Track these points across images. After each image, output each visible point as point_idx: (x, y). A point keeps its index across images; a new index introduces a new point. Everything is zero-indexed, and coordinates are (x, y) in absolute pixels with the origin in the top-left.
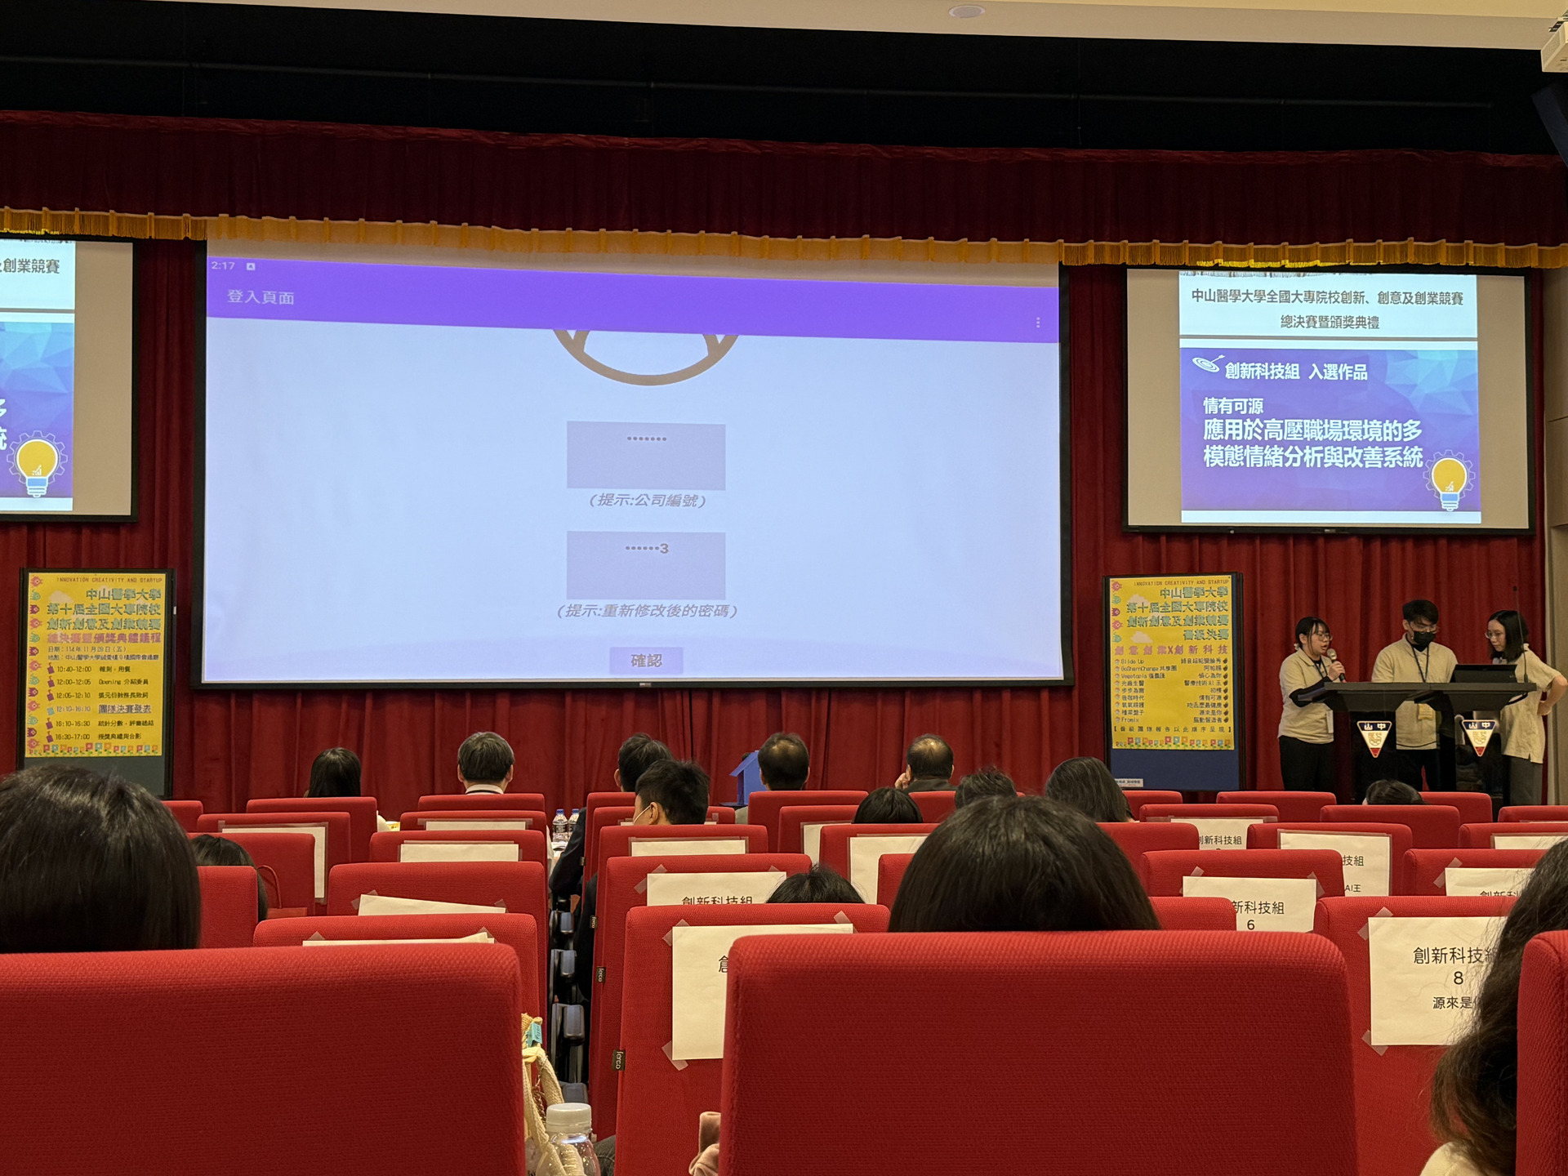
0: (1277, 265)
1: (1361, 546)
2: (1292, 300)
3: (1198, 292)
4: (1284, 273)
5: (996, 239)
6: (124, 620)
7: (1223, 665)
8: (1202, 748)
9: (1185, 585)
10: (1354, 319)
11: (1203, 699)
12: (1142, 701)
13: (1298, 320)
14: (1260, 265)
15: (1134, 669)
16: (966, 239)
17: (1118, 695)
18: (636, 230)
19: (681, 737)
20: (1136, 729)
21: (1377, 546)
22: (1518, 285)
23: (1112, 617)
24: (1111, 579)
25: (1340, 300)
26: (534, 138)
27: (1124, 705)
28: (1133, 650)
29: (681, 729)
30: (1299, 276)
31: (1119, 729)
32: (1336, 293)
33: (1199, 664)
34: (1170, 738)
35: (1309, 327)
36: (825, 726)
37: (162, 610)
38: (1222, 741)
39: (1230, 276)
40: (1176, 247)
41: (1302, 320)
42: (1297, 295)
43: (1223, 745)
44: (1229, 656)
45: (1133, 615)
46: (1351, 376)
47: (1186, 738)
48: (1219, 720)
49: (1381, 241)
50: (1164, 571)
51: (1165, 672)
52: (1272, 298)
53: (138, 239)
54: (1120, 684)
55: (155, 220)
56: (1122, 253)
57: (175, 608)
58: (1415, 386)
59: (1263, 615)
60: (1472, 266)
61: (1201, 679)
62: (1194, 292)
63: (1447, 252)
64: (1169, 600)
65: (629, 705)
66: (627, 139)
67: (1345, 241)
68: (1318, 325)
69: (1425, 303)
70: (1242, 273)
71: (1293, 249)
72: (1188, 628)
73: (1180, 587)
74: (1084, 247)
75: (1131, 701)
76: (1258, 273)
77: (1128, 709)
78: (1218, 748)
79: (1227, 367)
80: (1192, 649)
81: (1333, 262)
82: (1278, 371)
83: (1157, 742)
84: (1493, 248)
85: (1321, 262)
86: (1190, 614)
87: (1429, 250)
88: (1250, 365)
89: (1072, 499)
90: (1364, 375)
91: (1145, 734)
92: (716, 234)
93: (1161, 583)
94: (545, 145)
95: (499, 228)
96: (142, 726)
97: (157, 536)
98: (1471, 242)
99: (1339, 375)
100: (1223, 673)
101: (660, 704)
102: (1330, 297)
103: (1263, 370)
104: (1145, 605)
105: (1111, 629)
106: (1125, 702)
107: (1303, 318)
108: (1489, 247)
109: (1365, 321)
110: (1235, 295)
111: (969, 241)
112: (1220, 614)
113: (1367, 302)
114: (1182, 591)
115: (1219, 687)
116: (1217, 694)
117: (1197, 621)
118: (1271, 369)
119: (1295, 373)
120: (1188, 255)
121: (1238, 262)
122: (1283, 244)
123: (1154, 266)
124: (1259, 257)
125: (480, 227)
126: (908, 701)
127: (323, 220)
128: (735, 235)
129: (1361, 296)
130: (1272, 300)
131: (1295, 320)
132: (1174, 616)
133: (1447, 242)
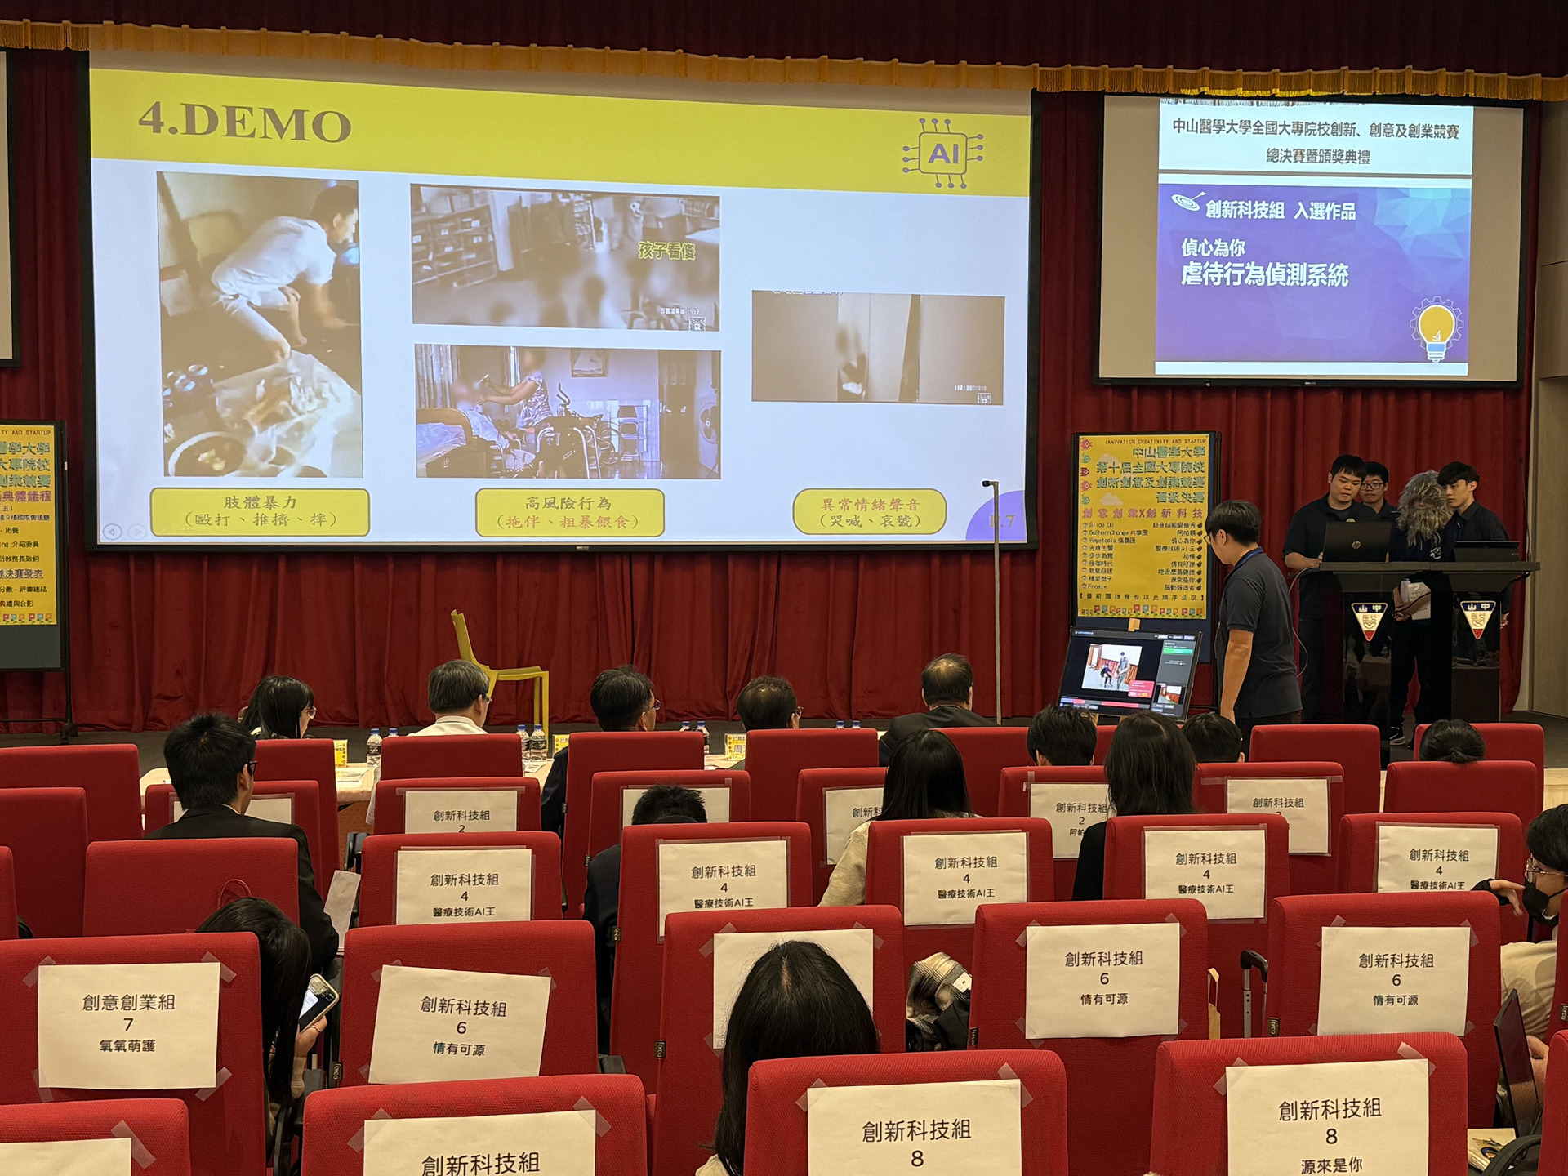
0: (1267, 94)
1: (1341, 397)
2: (1279, 132)
3: (1179, 122)
4: (1272, 102)
5: (964, 62)
6: (9, 476)
7: (1197, 530)
8: (1173, 617)
9: (1159, 445)
10: (1344, 154)
11: (1175, 565)
12: (1111, 567)
13: (1285, 154)
14: (1248, 94)
15: (1103, 533)
16: (934, 62)
17: (1085, 560)
18: (572, 46)
19: (621, 604)
20: (1103, 596)
21: (1357, 400)
22: (1517, 117)
23: (1080, 478)
24: (1081, 437)
25: (1329, 132)
27: (1091, 571)
28: (1103, 513)
29: (620, 596)
30: (1288, 105)
31: (1085, 596)
32: (1326, 124)
33: (1172, 528)
34: (1139, 606)
35: (1296, 161)
36: (774, 593)
37: (52, 466)
38: (1194, 610)
39: (1214, 105)
40: (1160, 73)
41: (1289, 154)
42: (1285, 126)
43: (1195, 615)
45: (1104, 475)
46: (1339, 215)
47: (1156, 606)
48: (1192, 588)
49: (1378, 69)
50: (1135, 430)
51: (1135, 536)
52: (1258, 130)
53: (12, 49)
54: (1088, 549)
55: (32, 26)
56: (1100, 79)
57: (66, 463)
58: (1406, 226)
59: (1236, 473)
60: (1471, 98)
61: (1174, 545)
62: (1175, 122)
63: (1447, 81)
64: (1143, 459)
65: (564, 569)
67: (1339, 68)
68: (1305, 159)
69: (1418, 137)
70: (1228, 102)
71: (1284, 77)
72: (1161, 490)
73: (1154, 446)
74: (1060, 72)
75: (1098, 567)
76: (1244, 102)
77: (1095, 575)
78: (1190, 617)
79: (1208, 205)
80: (1165, 513)
81: (1326, 91)
82: (1262, 210)
83: (1126, 609)
84: (1495, 78)
85: (1313, 90)
86: (1164, 475)
87: (1427, 78)
88: (1232, 203)
89: (1040, 352)
90: (1352, 215)
91: (1113, 601)
92: (660, 52)
93: (1133, 442)
95: (417, 41)
96: (33, 592)
97: (42, 380)
98: (1473, 71)
99: (1326, 215)
100: (1197, 538)
101: (598, 571)
102: (1320, 129)
103: (1246, 209)
104: (1116, 465)
105: (1080, 490)
106: (1092, 567)
107: (1290, 152)
108: (1491, 78)
109: (1355, 156)
110: (1219, 126)
111: (936, 63)
112: (1196, 475)
113: (1359, 135)
114: (1157, 451)
115: (1192, 553)
116: (1190, 560)
117: (1173, 483)
118: (1254, 208)
119: (1280, 212)
120: (1171, 82)
121: (1225, 91)
122: (1273, 71)
123: (1136, 94)
124: (1248, 84)
125: (397, 40)
126: (862, 565)
127: (220, 29)
128: (680, 53)
129: (1352, 128)
130: (1258, 132)
131: (1281, 154)
132: (1147, 476)
133: (1447, 70)
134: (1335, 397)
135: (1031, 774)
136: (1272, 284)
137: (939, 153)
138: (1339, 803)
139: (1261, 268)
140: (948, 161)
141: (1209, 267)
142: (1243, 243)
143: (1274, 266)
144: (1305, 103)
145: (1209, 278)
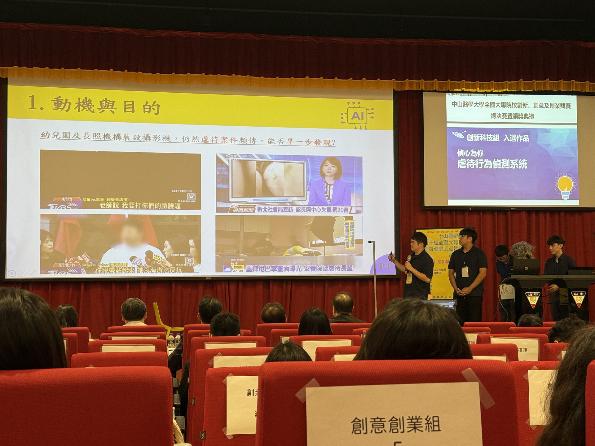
0: (489, 91)
1: (527, 214)
2: (496, 106)
3: (454, 102)
4: (492, 94)
5: (365, 79)
9: (450, 233)
10: (523, 115)
13: (499, 115)
18: (204, 74)
21: (533, 216)
25: (517, 106)
26: (157, 32)
29: (224, 298)
30: (499, 96)
32: (515, 103)
35: (503, 118)
36: (290, 296)
39: (469, 96)
40: (445, 83)
42: (498, 104)
46: (522, 140)
49: (535, 80)
50: (440, 227)
51: (441, 272)
56: (421, 85)
58: (550, 144)
59: (484, 246)
60: (575, 91)
63: (564, 85)
64: (443, 239)
65: (201, 288)
66: (199, 33)
67: (519, 80)
68: (507, 117)
69: (554, 108)
70: (474, 94)
71: (496, 84)
73: (447, 234)
74: (404, 82)
76: (481, 94)
79: (467, 136)
81: (514, 90)
82: (490, 138)
84: (584, 83)
85: (508, 89)
86: (452, 246)
88: (478, 135)
89: (399, 195)
90: (528, 140)
92: (240, 76)
93: (440, 232)
94: (162, 36)
95: (141, 73)
98: (574, 81)
99: (517, 140)
101: (215, 288)
102: (513, 105)
103: (484, 137)
104: (432, 242)
107: (501, 114)
108: (582, 83)
109: (528, 116)
110: (471, 104)
111: (353, 79)
113: (529, 107)
114: (448, 236)
118: (487, 137)
119: (498, 139)
120: (450, 87)
121: (473, 90)
122: (492, 81)
123: (435, 91)
124: (481, 87)
125: (133, 72)
126: (326, 285)
127: (61, 69)
128: (248, 76)
129: (526, 105)
130: (487, 106)
131: (497, 115)
132: (445, 246)
133: (564, 81)
134: (524, 215)
136: (496, 168)
137: (356, 116)
139: (491, 161)
140: (359, 119)
141: (469, 161)
142: (483, 151)
143: (496, 160)
144: (505, 95)
145: (469, 166)
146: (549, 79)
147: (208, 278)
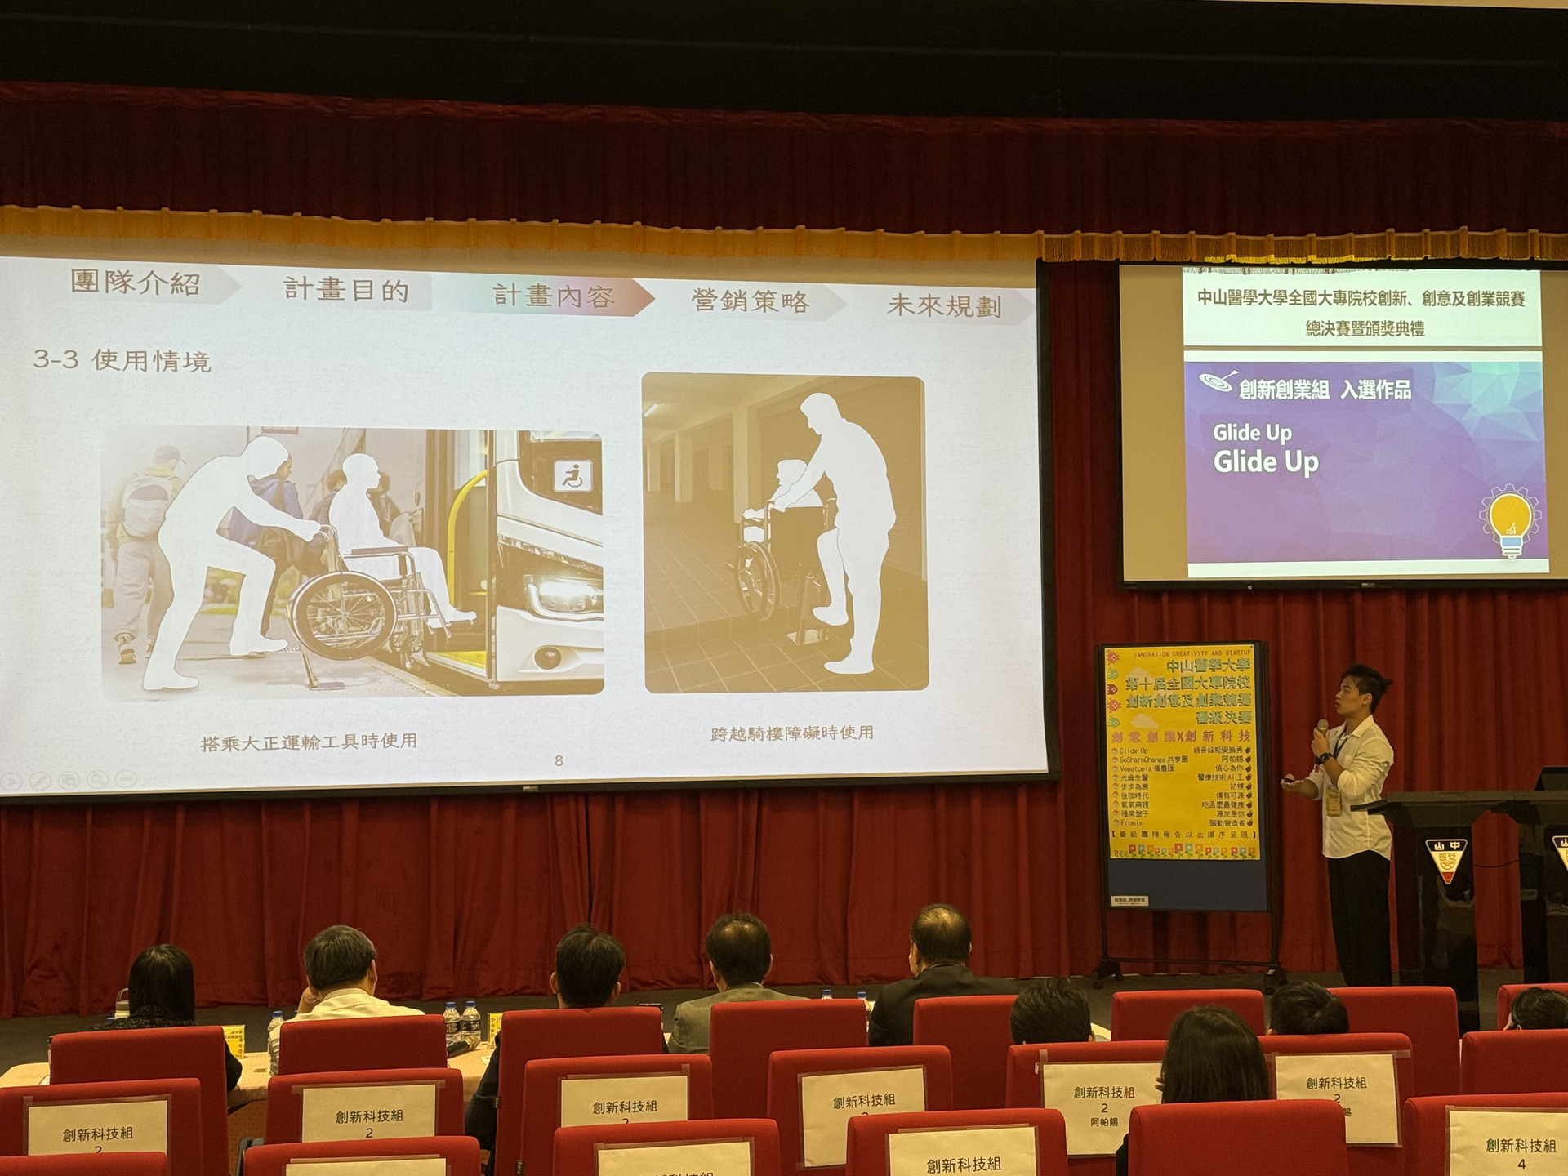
0: (1303, 261)
1: (1404, 600)
2: (1319, 301)
3: (1205, 293)
4: (1310, 269)
5: (958, 232)
7: (1245, 755)
8: (1221, 858)
9: (1197, 657)
10: (1395, 325)
11: (1221, 796)
12: (1145, 800)
13: (1327, 326)
14: (1281, 261)
15: (1135, 761)
17: (1117, 793)
18: (515, 220)
19: (576, 853)
20: (1139, 834)
21: (1424, 604)
23: (1107, 695)
24: (1106, 649)
25: (1377, 301)
26: (384, 105)
27: (1124, 804)
28: (1135, 737)
29: (575, 841)
30: (1328, 273)
31: (1118, 834)
32: (1372, 293)
33: (1215, 753)
34: (1181, 845)
35: (1340, 335)
36: (755, 837)
38: (1245, 849)
39: (1245, 273)
40: (1180, 239)
41: (1331, 327)
42: (1325, 295)
43: (1247, 855)
44: (1253, 743)
45: (1135, 694)
46: (1392, 394)
47: (1201, 845)
48: (1242, 823)
49: (1427, 230)
51: (1174, 764)
52: (1295, 300)
54: (1120, 779)
56: (1115, 246)
58: (1468, 406)
60: (1538, 261)
61: (1219, 773)
62: (1200, 293)
63: (1508, 244)
64: (1178, 675)
65: (510, 814)
66: (501, 106)
67: (1385, 231)
68: (1351, 332)
69: (1478, 305)
70: (1259, 269)
71: (1320, 241)
72: (1201, 709)
73: (1191, 659)
74: (1068, 240)
75: (1132, 800)
76: (1278, 269)
77: (1129, 809)
78: (1240, 858)
79: (1241, 385)
80: (1207, 736)
81: (1370, 256)
82: (1303, 389)
83: (1165, 850)
84: (1562, 238)
85: (1355, 256)
86: (1204, 692)
87: (1485, 241)
88: (1270, 382)
89: (1054, 549)
90: (1407, 394)
91: (1151, 840)
92: (614, 225)
93: (1167, 654)
94: (398, 113)
95: (339, 219)
98: (1537, 231)
99: (1377, 394)
100: (1245, 765)
101: (549, 813)
102: (1365, 298)
103: (1286, 389)
104: (1148, 681)
105: (1108, 710)
106: (1125, 800)
107: (1333, 324)
109: (1407, 327)
110: (1251, 297)
111: (926, 233)
112: (1242, 691)
113: (1409, 303)
114: (1194, 664)
115: (1240, 782)
116: (1238, 791)
117: (1213, 700)
118: (1295, 388)
119: (1324, 392)
120: (1194, 249)
121: (1254, 258)
122: (1309, 235)
123: (1155, 262)
124: (1281, 251)
125: (317, 218)
126: (856, 803)
127: (115, 209)
128: (637, 226)
129: (1402, 297)
130: (1295, 302)
131: (1323, 327)
132: (1184, 694)
133: (1508, 231)
134: (1396, 603)
135: (1044, 1052)
138: (1408, 1083)
144: (1347, 270)
146: (1466, 227)
147: (529, 788)
